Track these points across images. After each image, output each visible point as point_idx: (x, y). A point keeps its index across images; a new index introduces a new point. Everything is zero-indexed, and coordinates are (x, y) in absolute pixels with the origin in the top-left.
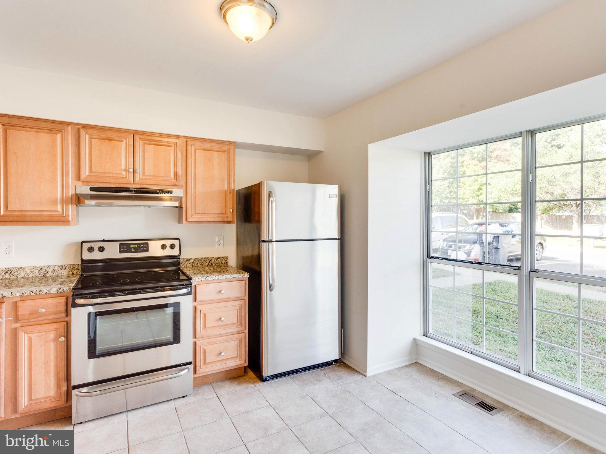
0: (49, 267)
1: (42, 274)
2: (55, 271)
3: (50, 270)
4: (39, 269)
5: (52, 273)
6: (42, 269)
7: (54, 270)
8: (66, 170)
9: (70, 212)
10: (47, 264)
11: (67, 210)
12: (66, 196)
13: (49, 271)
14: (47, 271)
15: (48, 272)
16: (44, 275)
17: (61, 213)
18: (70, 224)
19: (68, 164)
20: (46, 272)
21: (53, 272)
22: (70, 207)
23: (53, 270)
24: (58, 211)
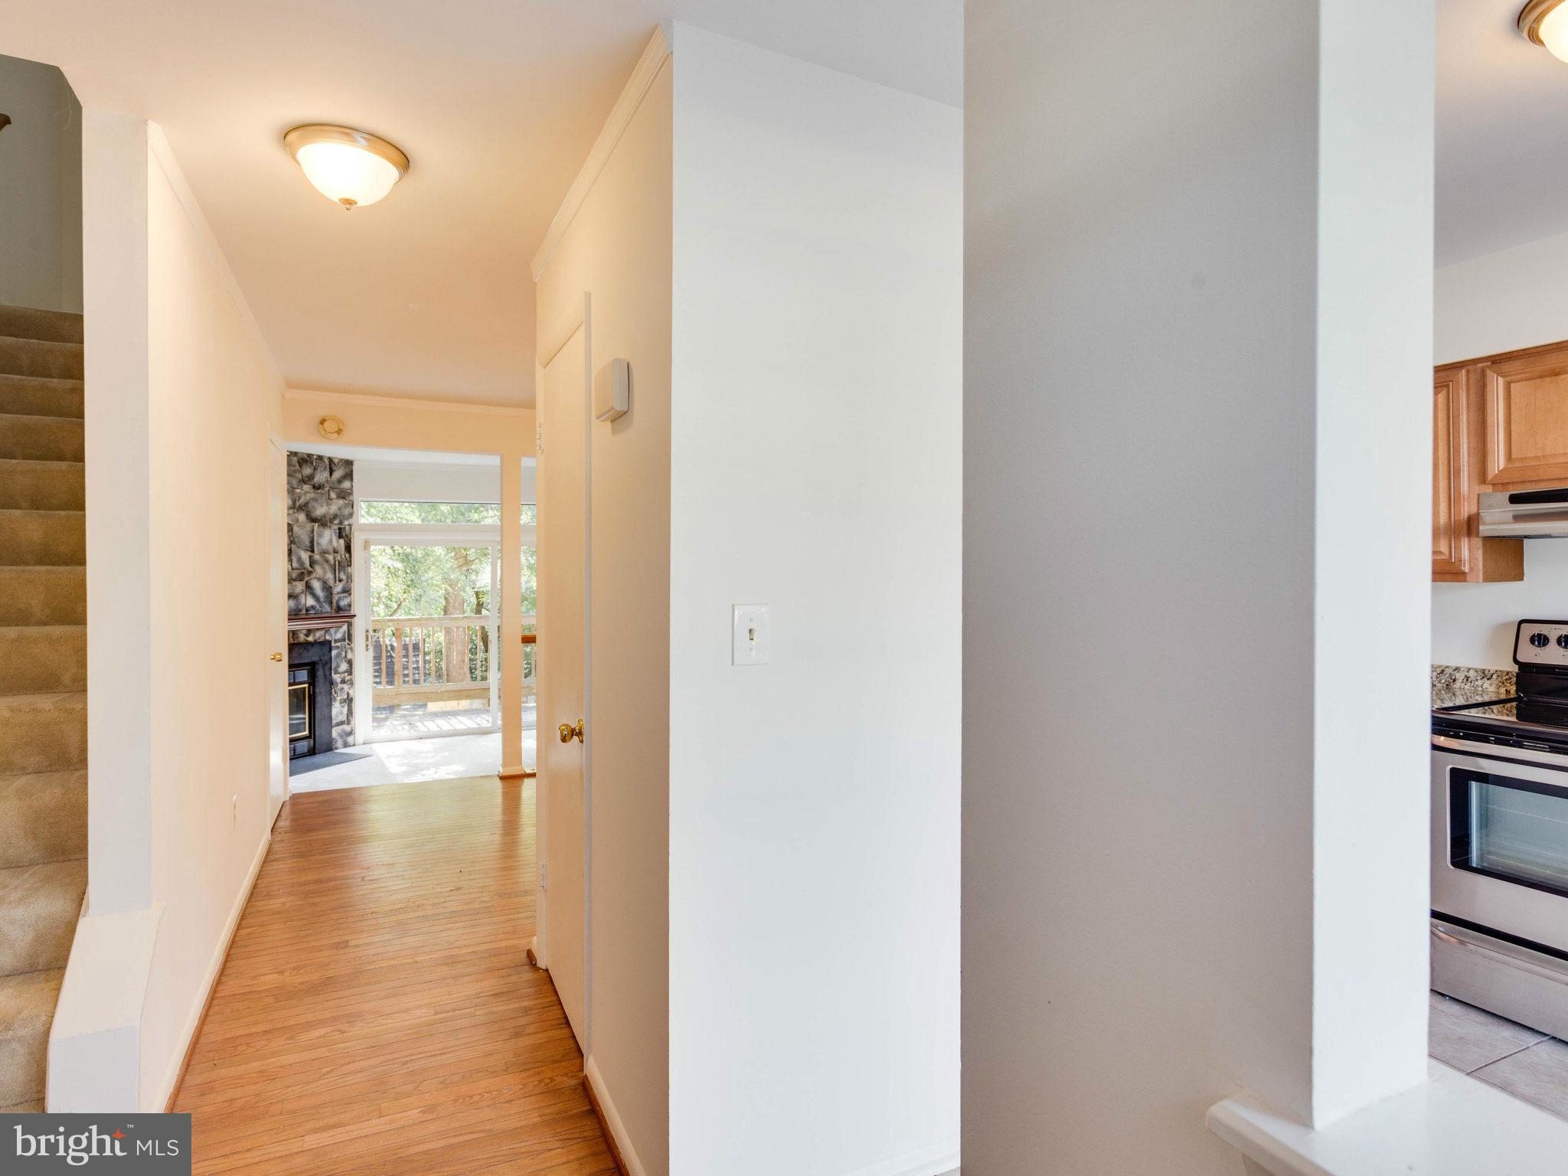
0: (1457, 669)
1: (1443, 681)
2: (1470, 680)
3: (1460, 676)
4: (1439, 670)
5: (1463, 684)
6: (1445, 673)
7: (1467, 678)
8: (1455, 465)
9: (1465, 554)
10: (1454, 664)
11: (1458, 549)
12: (1456, 518)
13: (1457, 678)
14: (1453, 678)
15: (1454, 680)
16: (1447, 685)
17: (1446, 557)
18: (1468, 579)
19: (1460, 452)
20: (1451, 679)
21: (1465, 681)
22: (1464, 543)
23: (1466, 676)
24: (1441, 553)
